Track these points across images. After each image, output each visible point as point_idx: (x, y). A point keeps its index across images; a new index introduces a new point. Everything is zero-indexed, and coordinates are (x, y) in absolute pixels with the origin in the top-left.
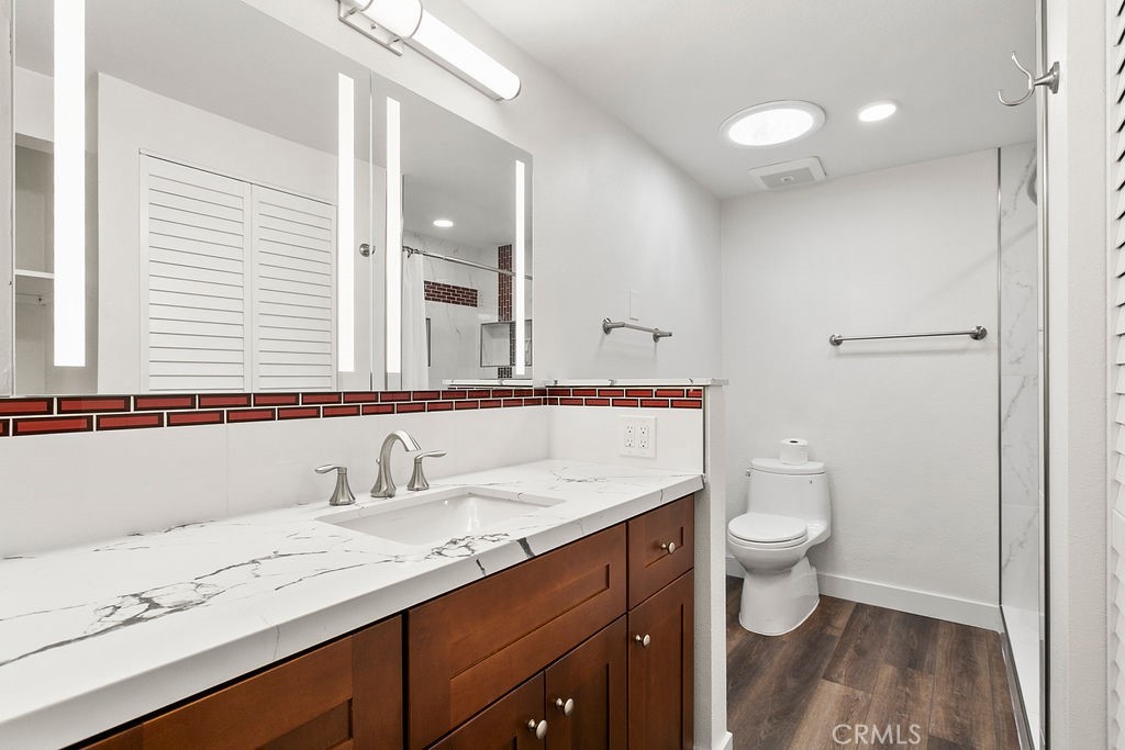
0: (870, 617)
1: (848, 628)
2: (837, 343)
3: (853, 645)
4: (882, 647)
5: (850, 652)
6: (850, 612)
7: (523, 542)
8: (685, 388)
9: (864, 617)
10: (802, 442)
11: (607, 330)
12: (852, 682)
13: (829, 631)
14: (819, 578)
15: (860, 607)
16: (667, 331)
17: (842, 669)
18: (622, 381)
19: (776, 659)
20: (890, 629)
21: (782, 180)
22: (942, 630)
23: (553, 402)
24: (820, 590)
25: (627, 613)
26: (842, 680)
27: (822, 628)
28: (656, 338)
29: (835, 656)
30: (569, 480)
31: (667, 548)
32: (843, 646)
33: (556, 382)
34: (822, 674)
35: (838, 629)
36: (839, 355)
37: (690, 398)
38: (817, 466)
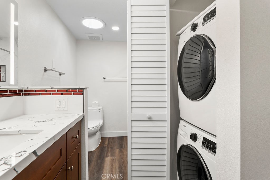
0: (111, 139)
1: (108, 143)
2: (104, 79)
3: (110, 147)
4: (115, 145)
5: (110, 149)
6: (108, 140)
7: (34, 152)
8: (78, 89)
9: (111, 140)
10: (97, 102)
11: (45, 71)
12: (112, 156)
13: (105, 145)
14: (101, 134)
15: (109, 138)
16: (64, 73)
17: (109, 154)
18: (55, 87)
19: (95, 156)
20: (116, 142)
21: (93, 38)
22: (125, 138)
23: (26, 94)
24: (101, 136)
25: (66, 162)
26: (110, 156)
27: (103, 145)
28: (60, 74)
29: (107, 151)
30: (39, 122)
31: (76, 137)
32: (108, 148)
33: (28, 87)
34: (105, 156)
35: (106, 144)
36: (105, 82)
37: (79, 92)
38: (100, 107)
